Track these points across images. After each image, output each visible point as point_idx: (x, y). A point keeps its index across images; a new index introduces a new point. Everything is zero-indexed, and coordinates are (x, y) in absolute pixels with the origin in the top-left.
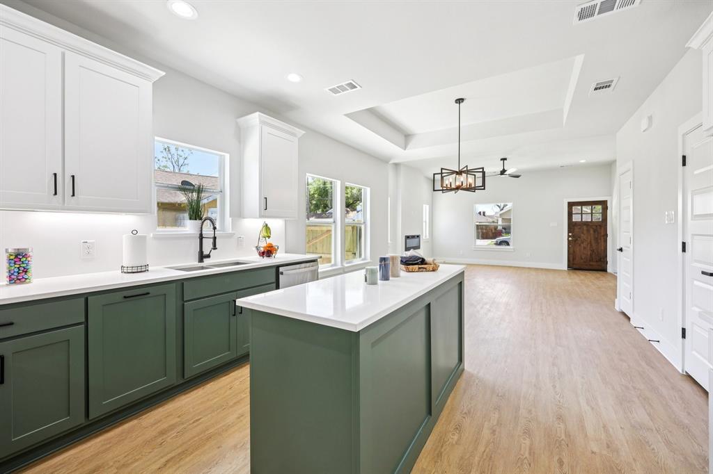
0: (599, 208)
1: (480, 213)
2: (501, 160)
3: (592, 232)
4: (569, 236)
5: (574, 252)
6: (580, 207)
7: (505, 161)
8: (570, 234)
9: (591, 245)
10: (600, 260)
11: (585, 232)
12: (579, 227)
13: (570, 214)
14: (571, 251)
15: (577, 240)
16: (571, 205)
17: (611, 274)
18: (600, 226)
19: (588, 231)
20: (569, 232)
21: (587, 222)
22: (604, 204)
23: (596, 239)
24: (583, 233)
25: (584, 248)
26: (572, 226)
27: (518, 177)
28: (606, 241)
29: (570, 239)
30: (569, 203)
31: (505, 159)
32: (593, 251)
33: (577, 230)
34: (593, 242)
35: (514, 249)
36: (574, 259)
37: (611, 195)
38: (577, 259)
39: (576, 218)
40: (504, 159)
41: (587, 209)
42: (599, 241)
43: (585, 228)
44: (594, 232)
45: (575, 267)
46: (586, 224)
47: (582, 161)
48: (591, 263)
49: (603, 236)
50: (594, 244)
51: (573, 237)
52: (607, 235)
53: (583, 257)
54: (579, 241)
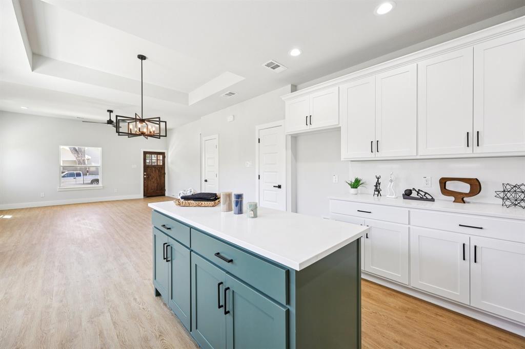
0: (161, 157)
2: (108, 111)
3: (157, 171)
4: (144, 175)
5: (147, 185)
6: (150, 155)
10: (162, 189)
12: (150, 168)
13: (145, 160)
16: (145, 153)
17: (168, 197)
18: (161, 168)
19: (155, 171)
20: (144, 172)
22: (163, 154)
23: (160, 176)
24: (152, 172)
25: (153, 182)
26: (146, 168)
28: (164, 177)
29: (145, 176)
30: (144, 152)
32: (158, 184)
33: (149, 170)
34: (158, 178)
36: (147, 190)
37: (167, 149)
38: (150, 190)
39: (148, 163)
41: (154, 157)
43: (153, 169)
44: (159, 171)
45: (148, 195)
46: (154, 166)
50: (158, 179)
51: (147, 175)
52: (165, 174)
53: (153, 188)
54: (150, 178)
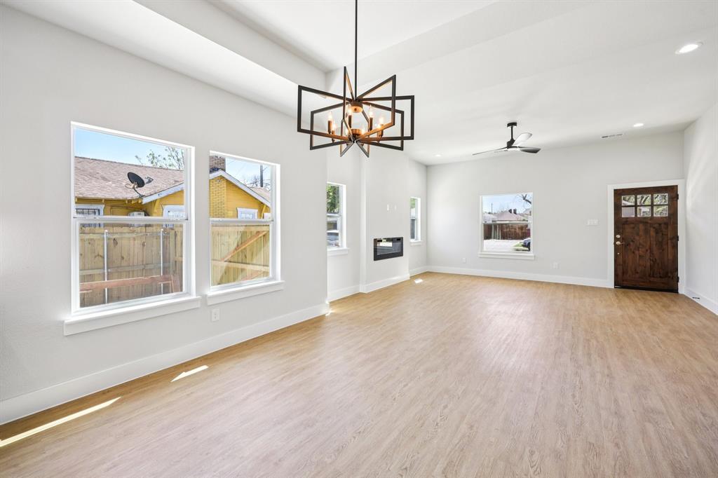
0: (665, 197)
1: (510, 211)
2: (509, 125)
3: (652, 233)
4: (616, 239)
5: (624, 262)
6: (633, 198)
7: (514, 127)
8: (618, 236)
9: (651, 252)
10: (666, 275)
11: (641, 233)
12: (632, 226)
13: (618, 207)
14: (620, 261)
15: (628, 245)
16: (619, 194)
17: (685, 296)
18: (666, 224)
19: (646, 231)
20: (616, 233)
21: (645, 218)
22: (672, 191)
23: (660, 245)
24: (638, 234)
25: (641, 257)
26: (621, 225)
27: (535, 151)
28: (675, 247)
29: (618, 243)
30: (616, 191)
31: (515, 124)
32: (654, 261)
33: (628, 229)
34: (655, 248)
35: (535, 256)
36: (624, 273)
37: (684, 176)
38: (630, 273)
39: (627, 213)
40: (512, 124)
41: (644, 199)
42: (665, 247)
43: (641, 227)
44: (657, 233)
45: (625, 283)
46: (644, 221)
47: (639, 125)
48: (652, 279)
49: (672, 239)
50: (656, 252)
51: (622, 239)
52: (677, 238)
53: (639, 270)
54: (632, 246)
